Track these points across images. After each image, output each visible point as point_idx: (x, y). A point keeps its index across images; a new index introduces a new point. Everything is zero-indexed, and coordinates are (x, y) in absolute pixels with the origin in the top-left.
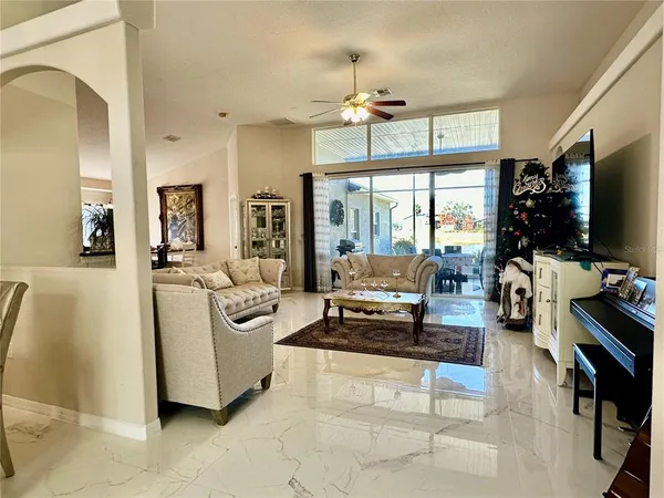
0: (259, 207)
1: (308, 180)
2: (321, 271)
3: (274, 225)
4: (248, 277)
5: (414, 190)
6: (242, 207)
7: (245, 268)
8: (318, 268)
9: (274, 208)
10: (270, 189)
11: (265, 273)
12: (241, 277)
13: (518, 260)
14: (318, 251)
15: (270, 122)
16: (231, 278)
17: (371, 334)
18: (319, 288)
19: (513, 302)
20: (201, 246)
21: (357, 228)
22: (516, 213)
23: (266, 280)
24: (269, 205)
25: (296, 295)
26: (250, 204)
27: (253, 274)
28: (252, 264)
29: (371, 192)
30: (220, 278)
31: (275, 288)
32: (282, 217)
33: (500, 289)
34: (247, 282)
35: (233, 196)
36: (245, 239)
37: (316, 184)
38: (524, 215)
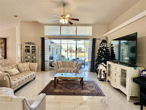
0: (27, 47)
1: (43, 39)
2: (46, 65)
3: (32, 51)
4: (25, 69)
5: (68, 44)
6: (21, 46)
7: (24, 66)
8: (46, 64)
9: (33, 47)
10: (31, 41)
11: (31, 67)
12: (23, 69)
13: (103, 63)
14: (46, 59)
15: (32, 21)
16: (19, 70)
17: (68, 86)
18: (46, 70)
19: (102, 74)
20: (5, 57)
21: (53, 52)
22: (101, 51)
23: (31, 70)
24: (31, 46)
25: (39, 72)
26: (25, 45)
27: (27, 68)
28: (26, 65)
29: (61, 44)
30: (15, 71)
31: (34, 72)
32: (35, 49)
33: (98, 71)
34: (25, 71)
35: (18, 42)
36: (23, 56)
37: (45, 41)
38: (103, 52)
